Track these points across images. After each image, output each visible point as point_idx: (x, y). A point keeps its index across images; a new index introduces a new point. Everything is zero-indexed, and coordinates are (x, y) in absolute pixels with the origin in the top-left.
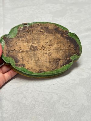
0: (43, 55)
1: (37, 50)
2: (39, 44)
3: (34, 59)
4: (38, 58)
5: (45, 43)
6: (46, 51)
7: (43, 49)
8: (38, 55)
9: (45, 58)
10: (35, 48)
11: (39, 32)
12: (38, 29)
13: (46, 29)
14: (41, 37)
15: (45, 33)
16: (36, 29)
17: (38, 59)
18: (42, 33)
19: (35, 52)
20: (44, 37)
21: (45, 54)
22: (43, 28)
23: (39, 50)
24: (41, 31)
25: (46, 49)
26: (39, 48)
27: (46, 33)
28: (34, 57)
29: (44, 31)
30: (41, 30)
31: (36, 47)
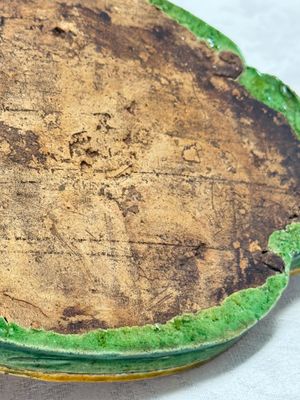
0: (86, 202)
1: (42, 158)
2: (51, 118)
3: (18, 222)
4: (48, 222)
5: (95, 121)
6: (100, 178)
7: (83, 163)
8: (48, 196)
9: (101, 224)
10: (22, 144)
11: (49, 38)
12: (41, 13)
13: (94, 22)
14: (66, 72)
15: (90, 49)
16: (26, 10)
17: (53, 229)
18: (67, 45)
19: (29, 176)
20: (86, 72)
21: (96, 199)
22: (75, 12)
23: (50, 161)
24: (58, 31)
25: (99, 163)
26: (50, 146)
27: (99, 50)
28: (20, 208)
29: (80, 35)
30: (64, 25)
31: (33, 137)
